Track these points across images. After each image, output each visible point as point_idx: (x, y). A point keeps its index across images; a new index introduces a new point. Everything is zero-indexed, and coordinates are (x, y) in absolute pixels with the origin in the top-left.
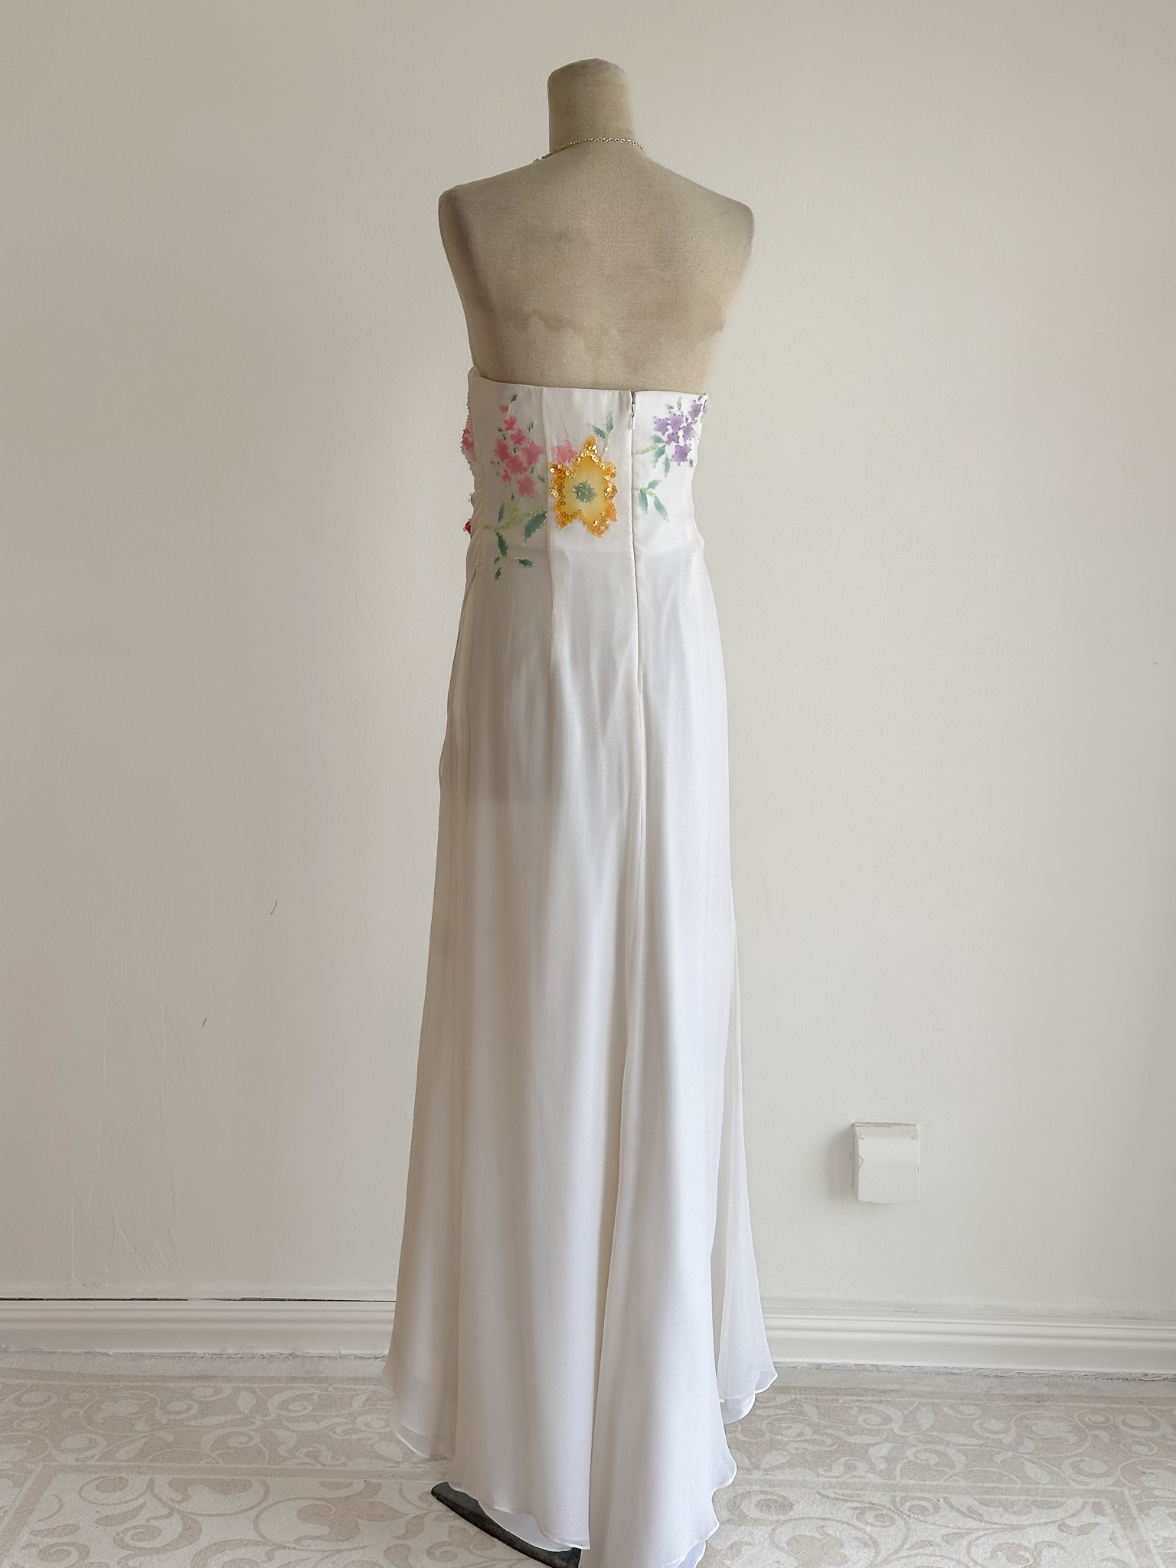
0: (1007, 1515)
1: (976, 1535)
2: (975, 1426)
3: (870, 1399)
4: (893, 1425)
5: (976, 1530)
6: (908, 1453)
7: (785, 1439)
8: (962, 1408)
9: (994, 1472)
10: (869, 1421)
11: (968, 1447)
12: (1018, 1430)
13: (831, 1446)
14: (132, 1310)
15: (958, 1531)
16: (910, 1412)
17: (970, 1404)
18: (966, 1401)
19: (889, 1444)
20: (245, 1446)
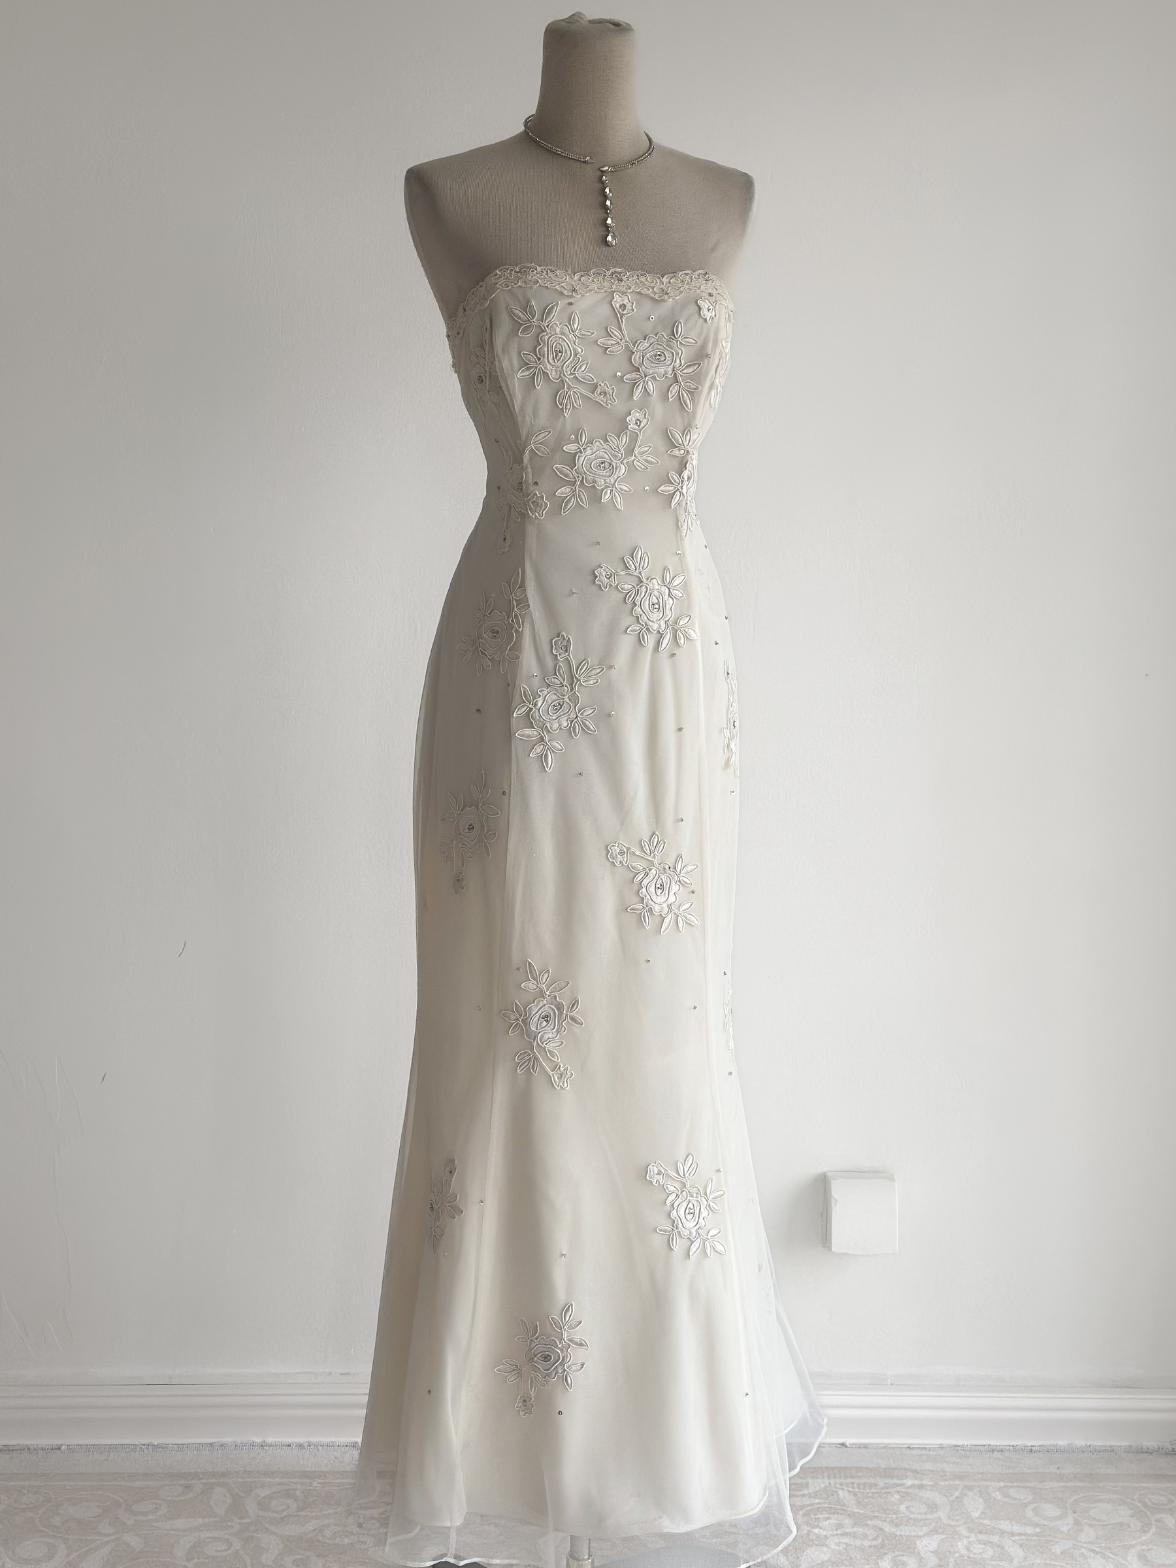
2: (1029, 1513)
3: (909, 1482)
4: (942, 1514)
6: (961, 1545)
7: (824, 1533)
8: (1012, 1492)
10: (913, 1510)
11: (1023, 1537)
12: (1075, 1516)
13: (875, 1539)
16: (957, 1498)
17: (1019, 1487)
18: (1016, 1484)
19: (935, 1536)
20: (224, 1553)
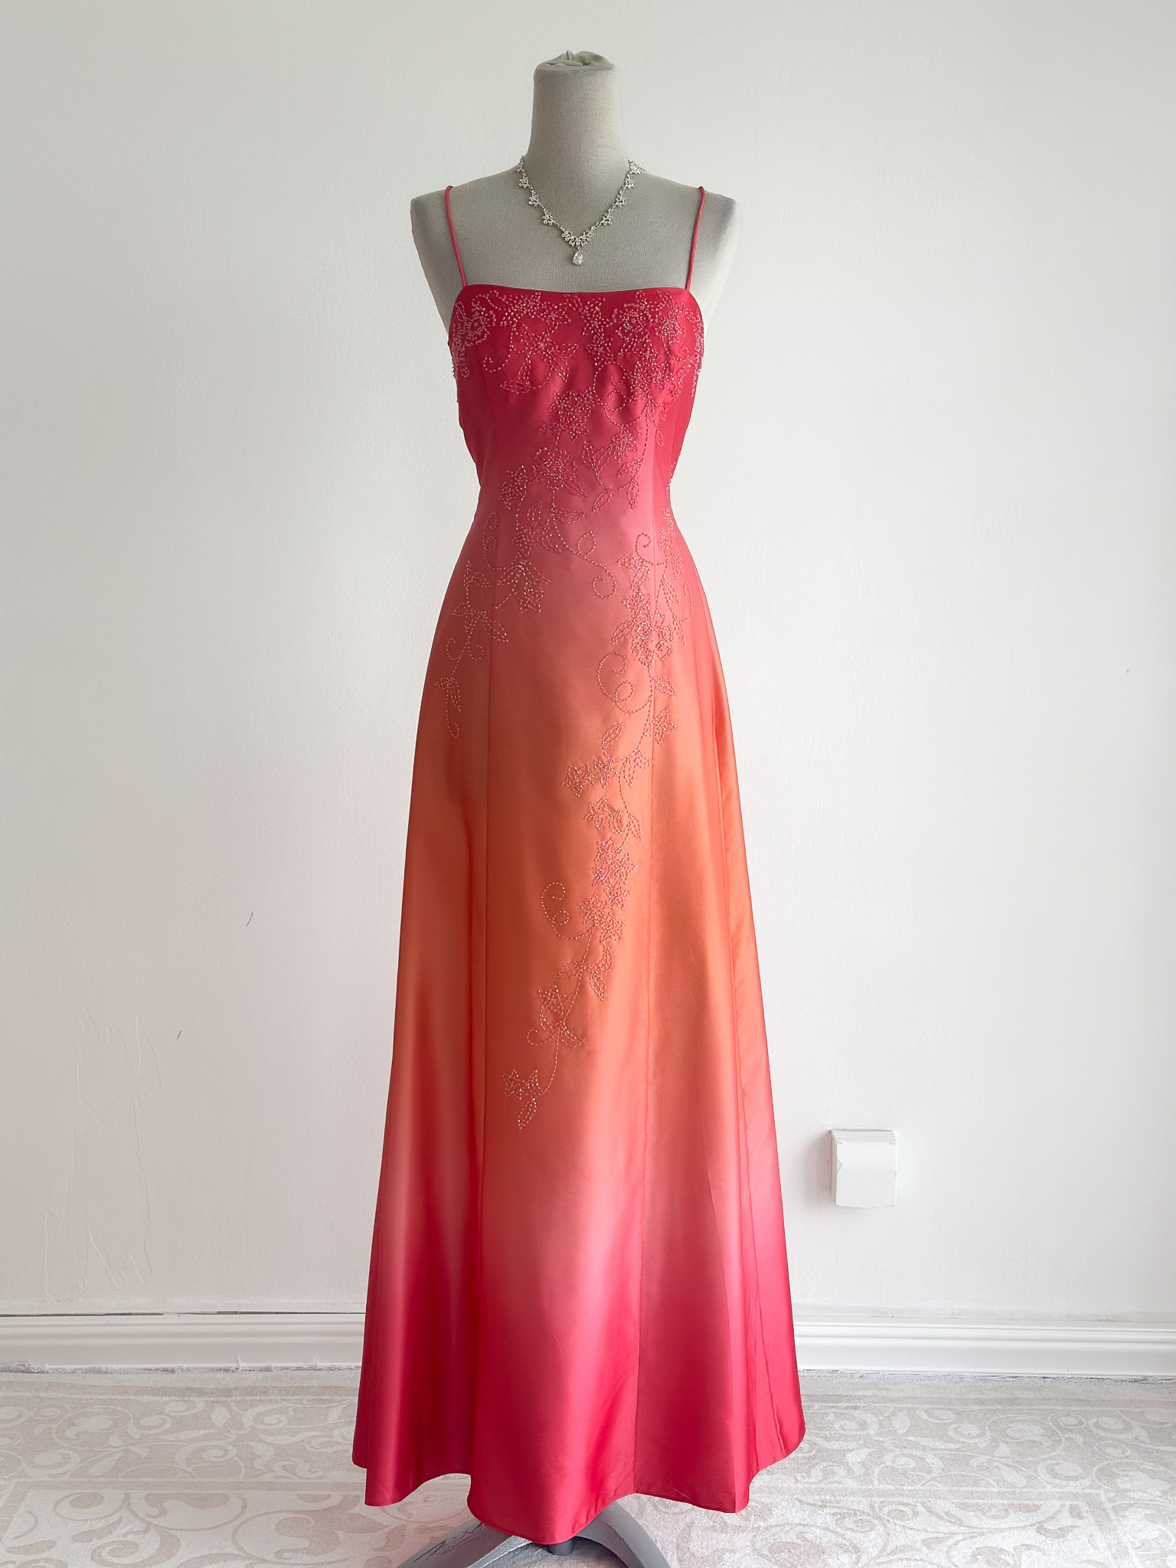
0: (983, 1518)
1: (955, 1540)
2: (950, 1431)
3: (845, 1405)
4: (871, 1431)
5: (956, 1534)
6: (888, 1458)
8: (937, 1413)
9: (971, 1476)
10: (846, 1427)
11: (944, 1452)
12: (993, 1434)
13: (809, 1451)
14: (107, 1325)
15: (938, 1535)
16: (886, 1417)
17: (944, 1409)
18: (940, 1406)
19: (866, 1450)
20: (221, 1459)
